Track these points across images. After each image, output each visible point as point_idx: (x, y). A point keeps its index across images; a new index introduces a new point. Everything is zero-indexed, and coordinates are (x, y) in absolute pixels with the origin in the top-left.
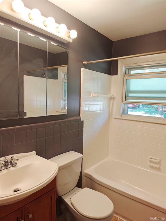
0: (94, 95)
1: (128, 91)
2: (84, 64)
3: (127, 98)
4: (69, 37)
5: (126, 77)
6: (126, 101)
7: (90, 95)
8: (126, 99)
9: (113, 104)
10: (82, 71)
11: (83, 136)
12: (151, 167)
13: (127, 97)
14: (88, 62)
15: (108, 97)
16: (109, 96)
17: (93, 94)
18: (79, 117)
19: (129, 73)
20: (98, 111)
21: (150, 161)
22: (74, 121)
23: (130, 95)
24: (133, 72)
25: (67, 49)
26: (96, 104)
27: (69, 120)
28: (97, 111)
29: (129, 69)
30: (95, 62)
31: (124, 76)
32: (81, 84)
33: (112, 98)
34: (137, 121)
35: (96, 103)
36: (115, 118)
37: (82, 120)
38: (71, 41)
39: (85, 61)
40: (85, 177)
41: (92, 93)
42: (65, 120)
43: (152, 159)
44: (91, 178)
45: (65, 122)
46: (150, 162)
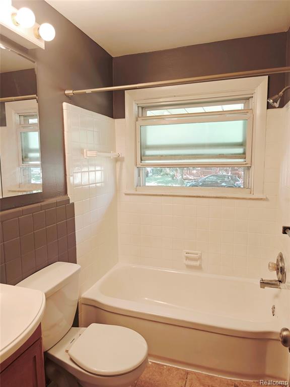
0: (89, 154)
1: (144, 147)
2: (67, 96)
3: (143, 158)
4: (39, 37)
5: (140, 122)
6: (141, 164)
7: (83, 153)
8: (141, 160)
9: (121, 168)
10: (64, 107)
11: (75, 231)
12: (190, 267)
13: (144, 156)
14: (75, 92)
15: (112, 158)
16: (113, 155)
17: (88, 152)
18: (66, 197)
19: (144, 115)
20: (91, 184)
21: (187, 258)
22: (57, 204)
23: (148, 152)
24: (150, 113)
25: (34, 62)
26: (94, 171)
27: (46, 205)
28: (96, 183)
29: (142, 108)
30: (88, 91)
31: (137, 120)
32: (65, 133)
33: (118, 160)
34: (163, 195)
35: (92, 169)
36: (126, 194)
37: (71, 202)
38: (42, 46)
39: (71, 89)
40: (83, 306)
41: (85, 150)
42: (39, 204)
43: (189, 255)
44: (96, 306)
45: (41, 208)
46: (186, 260)
